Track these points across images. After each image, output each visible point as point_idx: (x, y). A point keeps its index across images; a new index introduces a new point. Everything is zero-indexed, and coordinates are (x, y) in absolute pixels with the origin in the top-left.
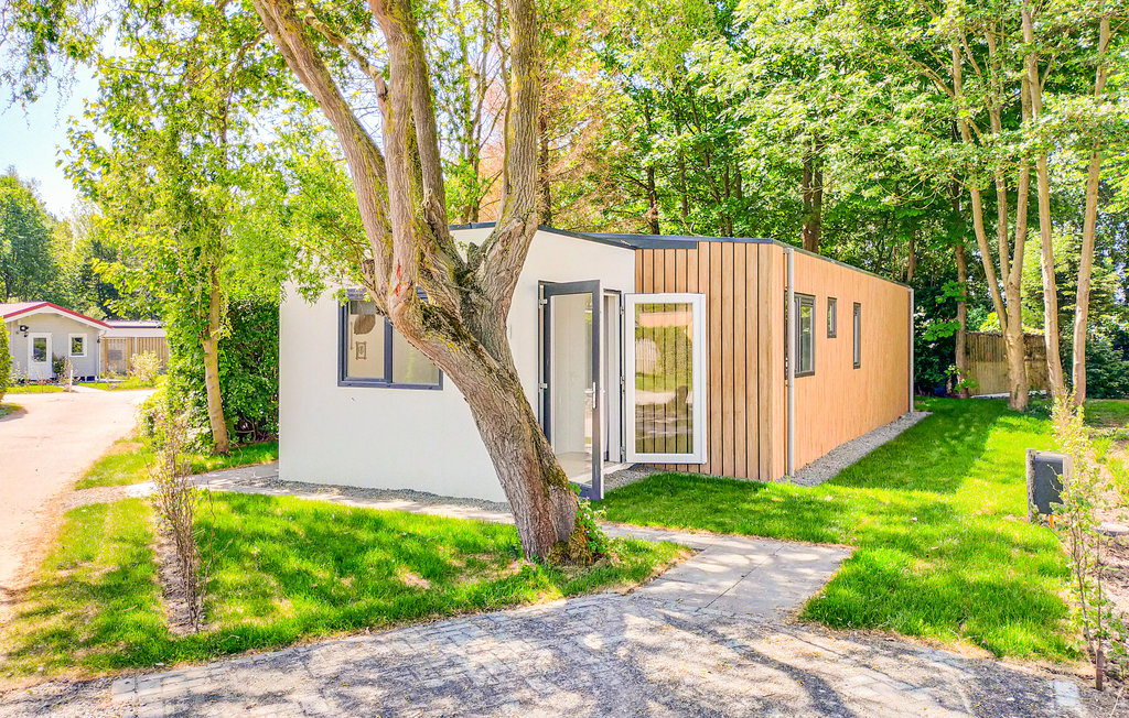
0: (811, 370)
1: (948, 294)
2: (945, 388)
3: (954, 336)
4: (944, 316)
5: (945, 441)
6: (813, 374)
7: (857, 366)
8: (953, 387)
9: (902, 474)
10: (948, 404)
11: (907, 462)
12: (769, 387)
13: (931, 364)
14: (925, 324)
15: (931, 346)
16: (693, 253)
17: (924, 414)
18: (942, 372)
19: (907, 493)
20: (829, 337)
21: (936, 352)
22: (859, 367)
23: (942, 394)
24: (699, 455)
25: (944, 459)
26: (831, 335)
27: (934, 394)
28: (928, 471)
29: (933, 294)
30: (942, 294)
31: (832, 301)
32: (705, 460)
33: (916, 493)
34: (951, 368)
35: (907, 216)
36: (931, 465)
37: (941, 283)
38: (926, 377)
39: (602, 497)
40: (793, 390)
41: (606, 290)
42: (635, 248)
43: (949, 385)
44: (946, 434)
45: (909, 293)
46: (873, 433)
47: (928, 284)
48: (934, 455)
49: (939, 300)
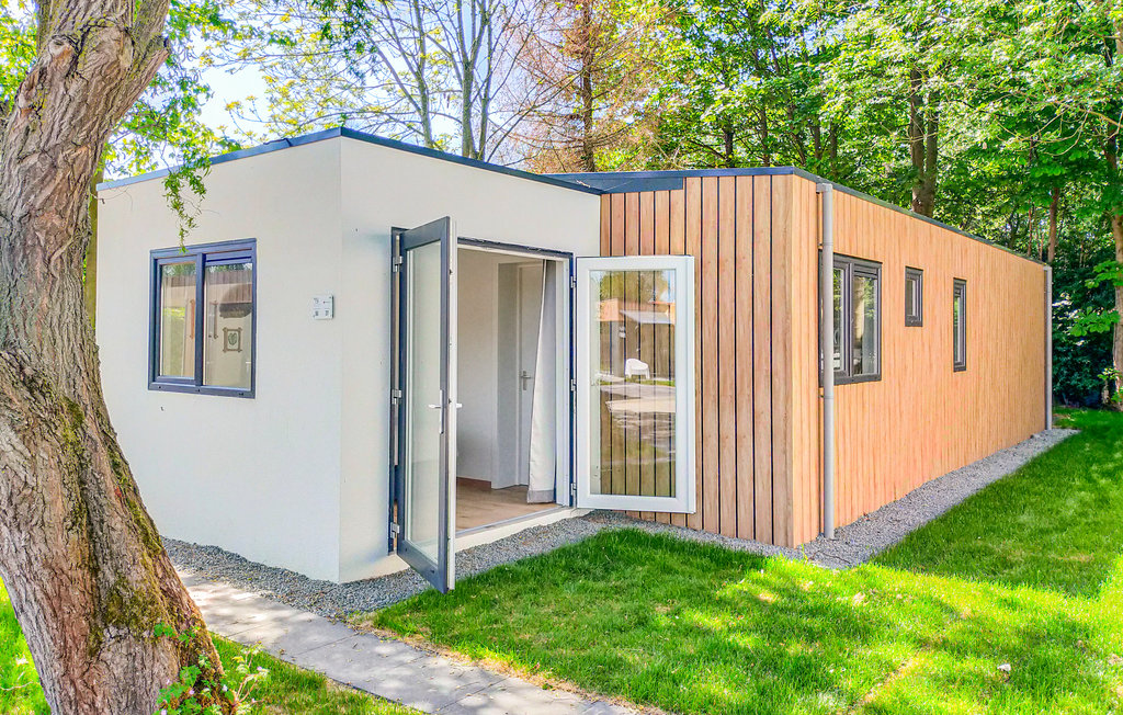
0: (875, 372)
1: (1103, 277)
2: (1100, 396)
3: (1111, 331)
4: (1097, 305)
5: (1090, 480)
6: (877, 378)
7: (959, 367)
8: (1111, 395)
9: (1009, 543)
10: (1102, 418)
11: (1023, 518)
12: (788, 397)
13: (1079, 367)
14: (1072, 315)
15: (1079, 344)
16: (678, 195)
17: (1066, 433)
18: (1094, 376)
19: (1006, 593)
20: (908, 324)
21: (1085, 350)
22: (964, 369)
23: (1096, 404)
24: (684, 500)
25: (1084, 514)
26: (914, 321)
27: (1083, 405)
28: (1054, 537)
29: (1084, 276)
30: (1093, 277)
31: (914, 274)
32: (692, 509)
33: (1023, 593)
34: (1106, 372)
35: (1045, 175)
36: (1063, 526)
37: (1091, 264)
38: (1074, 382)
39: (451, 586)
40: (831, 403)
41: (461, 240)
42: (600, 193)
43: (1105, 394)
44: (1094, 467)
45: (1046, 271)
46: (987, 461)
47: (1074, 265)
48: (1070, 506)
49: (1090, 284)
